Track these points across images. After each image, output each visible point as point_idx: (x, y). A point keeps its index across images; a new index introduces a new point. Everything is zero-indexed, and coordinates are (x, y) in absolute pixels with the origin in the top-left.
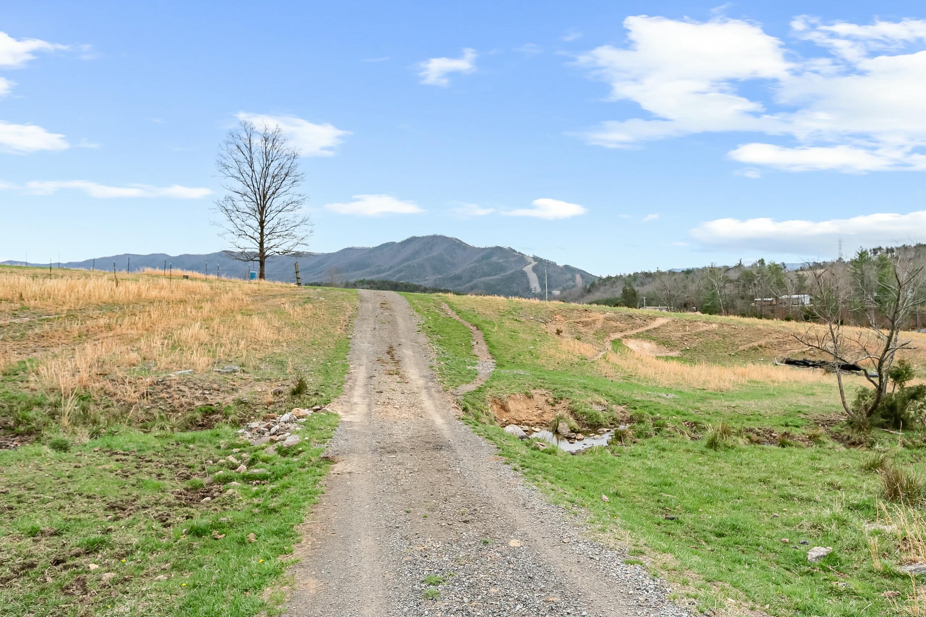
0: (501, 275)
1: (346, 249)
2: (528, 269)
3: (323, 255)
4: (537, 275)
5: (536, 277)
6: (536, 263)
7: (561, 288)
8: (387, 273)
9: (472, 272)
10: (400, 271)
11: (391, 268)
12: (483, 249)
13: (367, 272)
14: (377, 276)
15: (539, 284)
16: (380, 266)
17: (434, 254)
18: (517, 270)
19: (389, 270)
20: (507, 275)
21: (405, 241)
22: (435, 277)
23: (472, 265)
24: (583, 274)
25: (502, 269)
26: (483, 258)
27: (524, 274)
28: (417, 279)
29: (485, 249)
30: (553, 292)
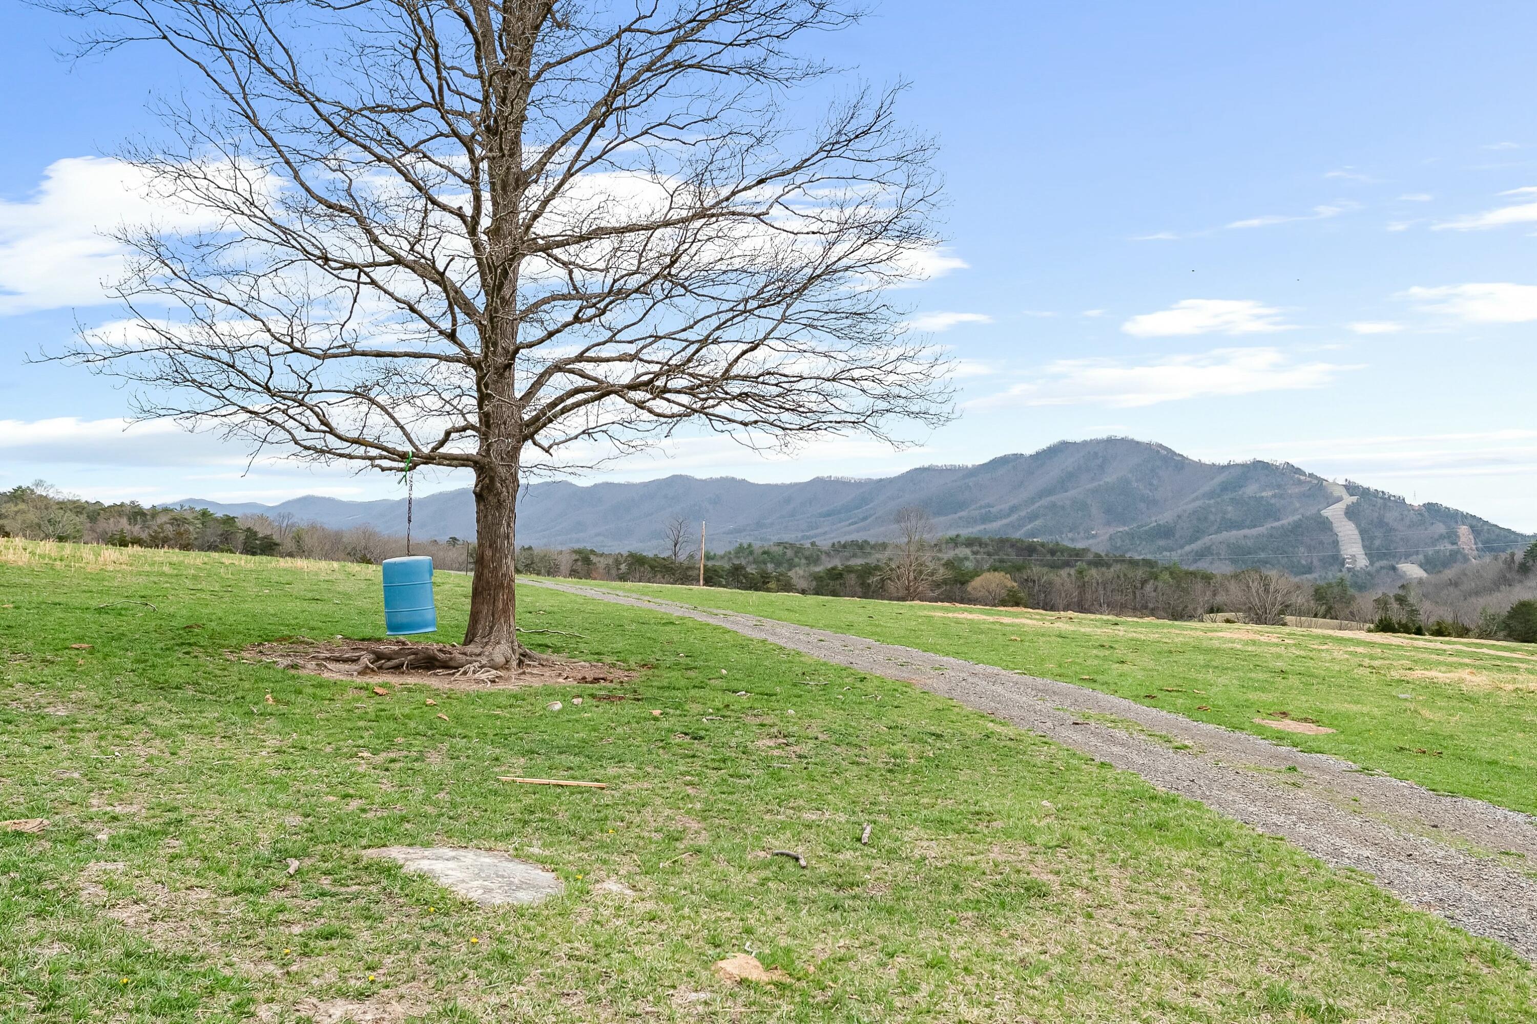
0: (1268, 526)
1: (916, 469)
2: (1334, 513)
3: (869, 482)
4: (1358, 526)
5: (1356, 532)
6: (1354, 499)
7: (1421, 557)
8: (1005, 521)
9: (1199, 519)
10: (1033, 517)
11: (1013, 509)
12: (1224, 467)
13: (960, 518)
14: (982, 527)
15: (1364, 547)
16: (989, 506)
17: (1108, 479)
18: (1308, 514)
19: (1009, 515)
20: (1282, 526)
21: (1044, 451)
22: (1111, 531)
23: (1199, 503)
24: (1478, 526)
25: (1272, 513)
26: (1224, 488)
27: (1325, 525)
28: (1070, 535)
29: (1229, 466)
30: (1399, 566)
